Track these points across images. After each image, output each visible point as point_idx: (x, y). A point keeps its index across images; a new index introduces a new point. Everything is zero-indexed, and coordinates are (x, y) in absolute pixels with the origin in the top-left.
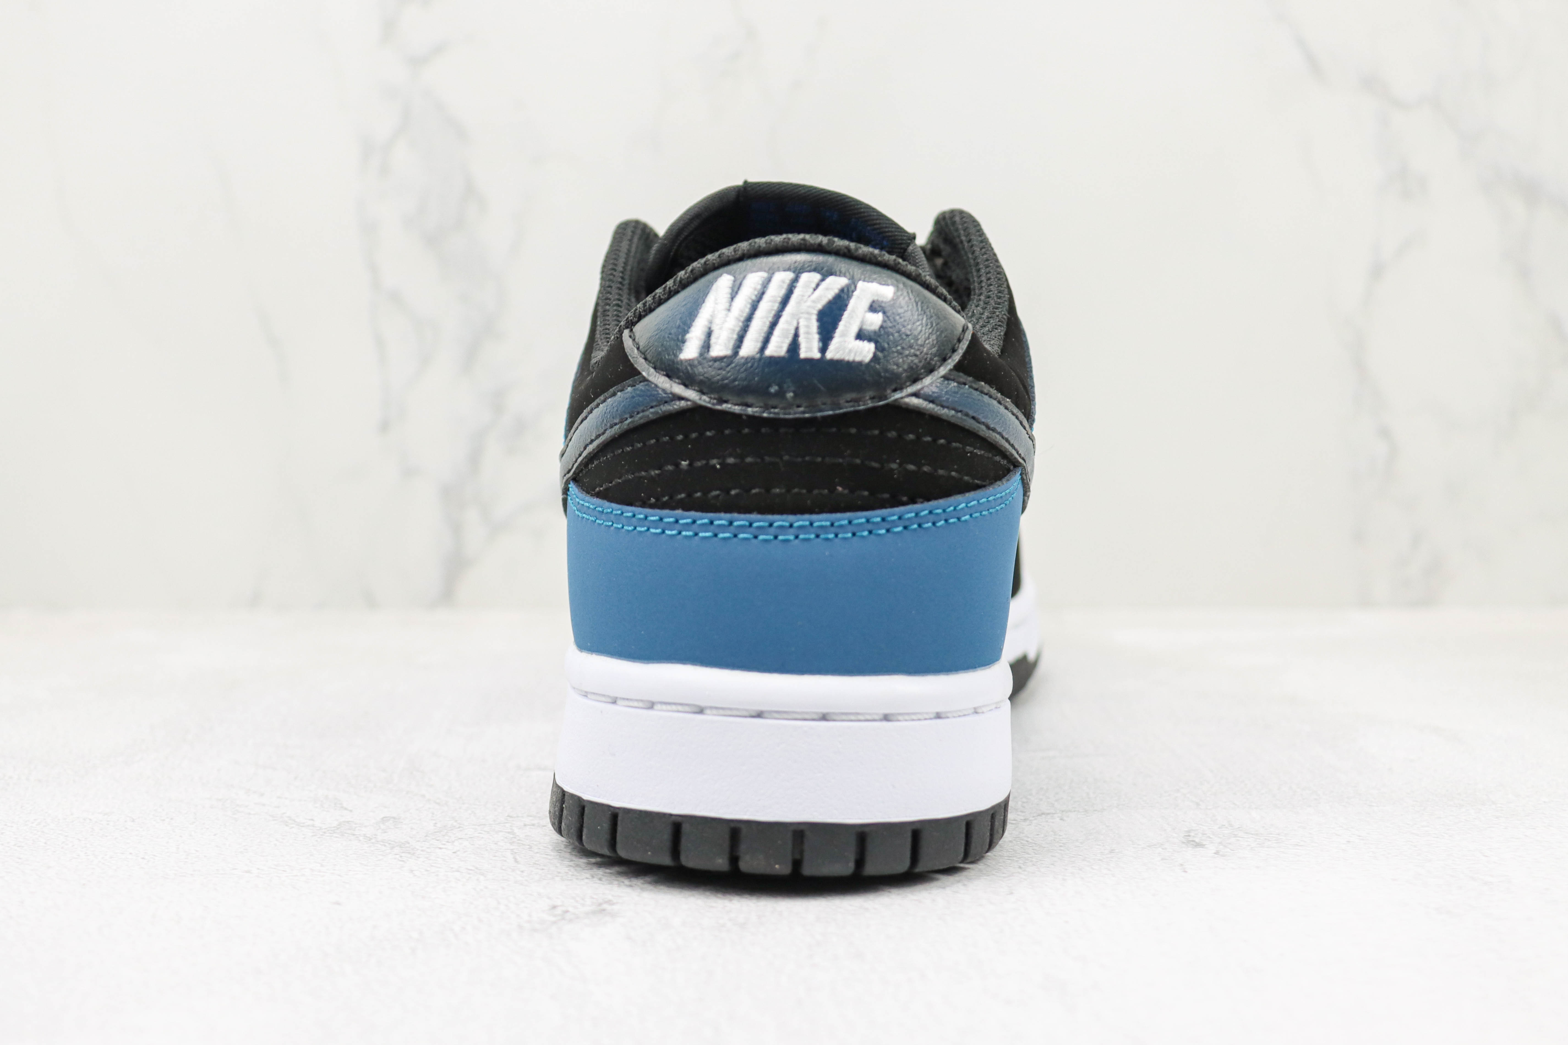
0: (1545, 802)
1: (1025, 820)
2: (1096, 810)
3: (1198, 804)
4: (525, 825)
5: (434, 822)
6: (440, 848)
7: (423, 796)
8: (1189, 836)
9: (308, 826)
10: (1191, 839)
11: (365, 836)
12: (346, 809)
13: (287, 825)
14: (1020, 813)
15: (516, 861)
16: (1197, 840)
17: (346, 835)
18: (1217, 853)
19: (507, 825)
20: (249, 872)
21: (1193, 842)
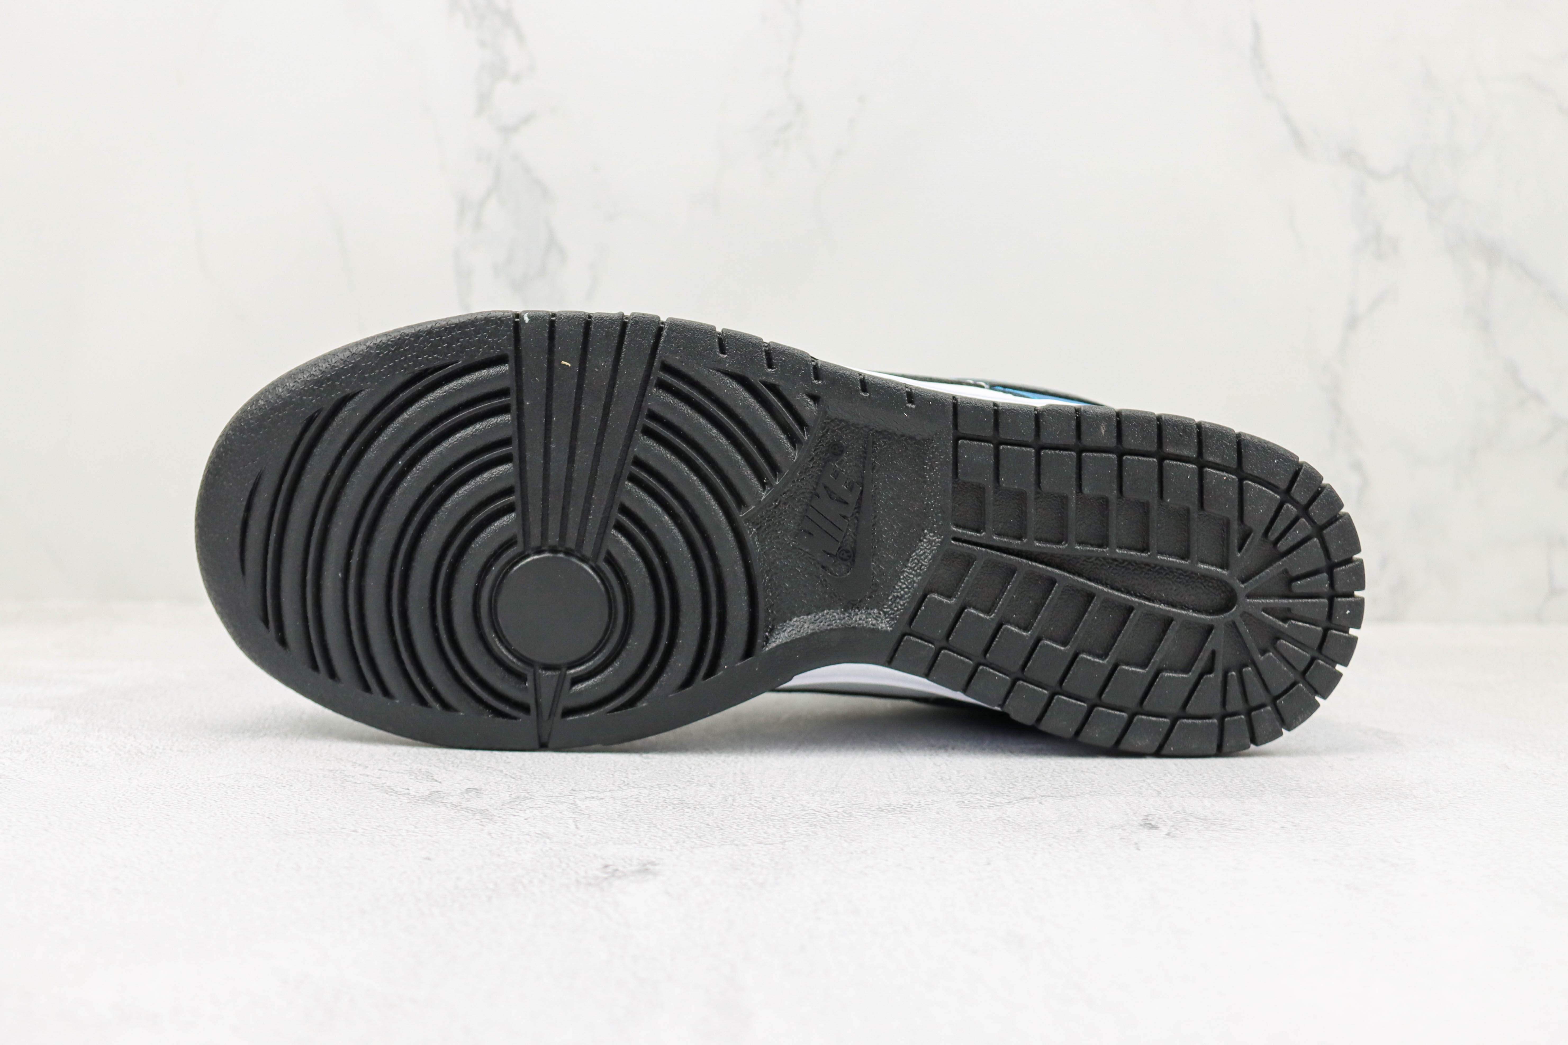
0: (1459, 797)
1: (1009, 803)
2: (1070, 796)
3: (1159, 793)
4: (586, 798)
5: (510, 793)
6: (514, 815)
7: (502, 771)
8: (1147, 819)
9: (405, 794)
10: (1148, 822)
11: (452, 804)
12: (436, 781)
13: (387, 793)
14: (1006, 797)
15: (577, 828)
16: (1153, 823)
17: (436, 802)
18: (1168, 834)
19: (571, 797)
20: (355, 831)
21: (1149, 825)
